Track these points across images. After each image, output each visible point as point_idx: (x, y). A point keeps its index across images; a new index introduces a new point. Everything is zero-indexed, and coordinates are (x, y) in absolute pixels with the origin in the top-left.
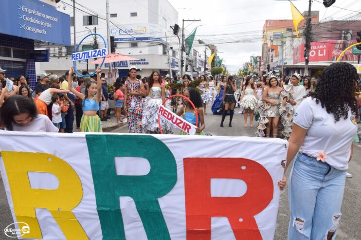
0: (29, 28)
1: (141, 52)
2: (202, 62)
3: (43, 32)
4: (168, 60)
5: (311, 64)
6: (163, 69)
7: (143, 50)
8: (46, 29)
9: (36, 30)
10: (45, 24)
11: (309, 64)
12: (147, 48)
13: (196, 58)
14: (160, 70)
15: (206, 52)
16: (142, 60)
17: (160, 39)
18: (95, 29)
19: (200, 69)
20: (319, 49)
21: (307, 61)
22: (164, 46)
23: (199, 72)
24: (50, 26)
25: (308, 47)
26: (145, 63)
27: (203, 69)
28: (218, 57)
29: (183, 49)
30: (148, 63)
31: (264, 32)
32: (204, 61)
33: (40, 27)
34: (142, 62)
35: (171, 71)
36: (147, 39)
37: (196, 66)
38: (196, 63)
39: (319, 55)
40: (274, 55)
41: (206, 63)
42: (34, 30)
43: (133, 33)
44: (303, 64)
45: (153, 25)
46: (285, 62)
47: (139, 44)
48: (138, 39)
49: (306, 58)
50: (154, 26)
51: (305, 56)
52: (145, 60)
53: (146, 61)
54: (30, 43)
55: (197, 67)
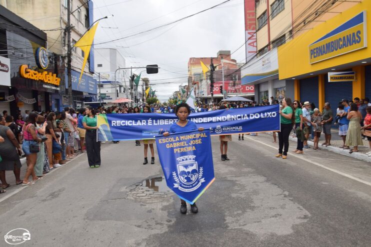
1: (107, 92)
3: (92, 89)
5: (215, 95)
10: (92, 86)
11: (213, 96)
12: (110, 89)
16: (107, 96)
17: (118, 82)
21: (212, 94)
22: (120, 86)
25: (212, 86)
26: (110, 99)
31: (189, 67)
34: (107, 98)
36: (109, 82)
40: (197, 88)
44: (210, 96)
46: (203, 94)
47: (104, 86)
48: (103, 82)
51: (211, 91)
52: (109, 97)
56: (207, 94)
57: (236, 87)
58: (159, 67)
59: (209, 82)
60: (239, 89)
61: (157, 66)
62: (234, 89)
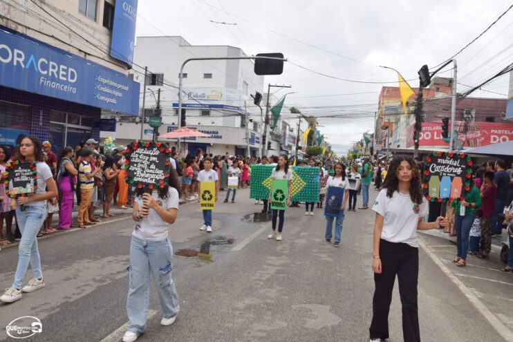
0: (102, 98)
1: (213, 123)
2: (294, 138)
3: (114, 101)
4: (247, 134)
5: (421, 148)
6: (239, 146)
7: (216, 121)
8: (117, 98)
9: (108, 100)
10: (117, 94)
11: (419, 149)
12: (222, 119)
13: (285, 134)
14: (236, 146)
15: (299, 126)
16: (214, 132)
17: (238, 108)
18: (159, 91)
19: (290, 147)
20: (434, 131)
21: (417, 145)
22: (243, 117)
23: (289, 152)
24: (120, 95)
25: (418, 128)
26: (217, 137)
27: (294, 148)
28: (318, 132)
29: (267, 122)
30: (221, 137)
32: (296, 137)
33: (111, 96)
34: (214, 135)
35: (249, 148)
36: (222, 106)
37: (284, 142)
38: (284, 139)
39: (436, 138)
41: (298, 140)
42: (106, 100)
43: (206, 98)
44: (413, 148)
45: (231, 90)
46: (398, 144)
47: (212, 113)
48: (211, 106)
49: (416, 141)
50: (232, 92)
51: (414, 139)
52: (217, 133)
53: (219, 134)
54: (97, 111)
55: (286, 145)
56: (405, 145)
57: (470, 135)
58: (285, 58)
59: (413, 121)
60: (475, 139)
61: (280, 55)
62: (464, 139)
